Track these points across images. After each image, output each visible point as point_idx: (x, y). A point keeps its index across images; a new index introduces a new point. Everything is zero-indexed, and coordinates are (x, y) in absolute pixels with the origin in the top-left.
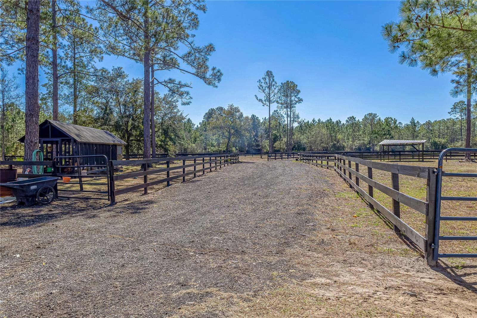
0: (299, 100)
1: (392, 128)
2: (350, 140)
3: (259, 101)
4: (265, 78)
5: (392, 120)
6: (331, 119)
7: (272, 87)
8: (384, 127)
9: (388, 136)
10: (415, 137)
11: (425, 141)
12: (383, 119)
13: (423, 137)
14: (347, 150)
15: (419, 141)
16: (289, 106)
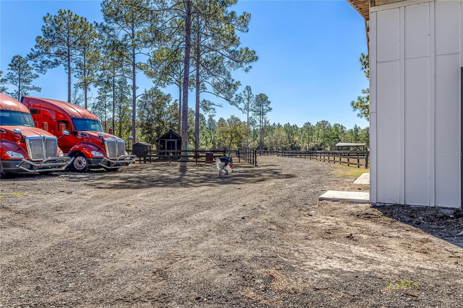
0: (269, 109)
1: (339, 133)
2: (305, 141)
3: (240, 110)
4: (244, 91)
5: (340, 126)
6: (289, 124)
7: (250, 99)
8: (333, 132)
9: (337, 139)
10: (357, 140)
11: (365, 144)
12: (332, 125)
13: (363, 140)
14: (303, 150)
15: (361, 144)
16: (262, 114)
